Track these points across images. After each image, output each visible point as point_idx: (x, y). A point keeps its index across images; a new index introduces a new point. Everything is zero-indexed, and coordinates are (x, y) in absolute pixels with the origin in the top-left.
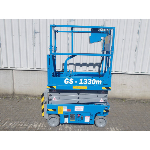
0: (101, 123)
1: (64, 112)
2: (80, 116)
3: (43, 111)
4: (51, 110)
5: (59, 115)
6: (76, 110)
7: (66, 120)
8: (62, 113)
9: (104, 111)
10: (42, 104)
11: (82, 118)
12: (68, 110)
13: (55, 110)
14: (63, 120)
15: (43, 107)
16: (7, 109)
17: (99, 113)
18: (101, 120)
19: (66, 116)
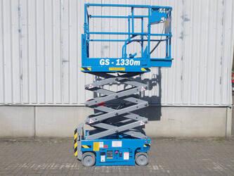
0: (142, 160)
1: (100, 149)
2: (118, 153)
3: (76, 150)
4: (86, 147)
5: (94, 153)
6: (113, 146)
7: (103, 158)
8: (98, 150)
9: (145, 146)
10: (75, 142)
11: (121, 155)
12: (104, 146)
13: (90, 146)
14: (100, 158)
15: (76, 145)
16: (29, 153)
17: (140, 148)
18: (142, 156)
19: (103, 154)
